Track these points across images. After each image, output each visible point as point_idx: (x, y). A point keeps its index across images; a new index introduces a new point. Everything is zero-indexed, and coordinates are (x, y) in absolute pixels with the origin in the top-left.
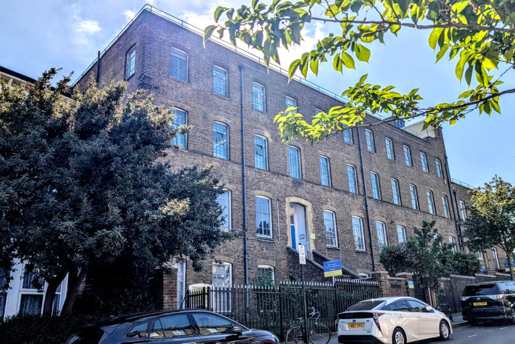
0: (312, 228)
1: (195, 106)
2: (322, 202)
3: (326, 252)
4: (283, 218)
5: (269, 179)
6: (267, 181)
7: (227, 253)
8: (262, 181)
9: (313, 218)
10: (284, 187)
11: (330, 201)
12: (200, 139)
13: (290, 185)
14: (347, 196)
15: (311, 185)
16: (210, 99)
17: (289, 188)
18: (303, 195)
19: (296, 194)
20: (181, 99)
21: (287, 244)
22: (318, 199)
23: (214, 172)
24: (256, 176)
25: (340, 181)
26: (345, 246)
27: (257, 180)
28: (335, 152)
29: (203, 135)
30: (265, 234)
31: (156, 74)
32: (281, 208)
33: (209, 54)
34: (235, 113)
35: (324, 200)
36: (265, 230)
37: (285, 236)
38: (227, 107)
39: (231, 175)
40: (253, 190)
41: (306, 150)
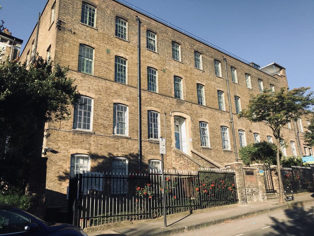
0: (191, 134)
1: (100, 45)
2: (199, 116)
3: (201, 151)
4: (169, 126)
5: (158, 99)
6: (157, 100)
7: (124, 150)
8: (153, 100)
9: (192, 127)
10: (169, 105)
11: (205, 115)
12: (104, 68)
13: (174, 104)
14: (217, 112)
15: (191, 104)
16: (113, 40)
17: (173, 106)
18: (185, 111)
19: (179, 110)
20: (89, 39)
21: (171, 145)
22: (196, 114)
23: (115, 93)
24: (149, 96)
25: (212, 102)
26: (216, 147)
27: (149, 100)
28: (209, 82)
29: (106, 66)
30: (155, 137)
31: (70, 20)
32: (167, 119)
33: (113, 9)
34: (133, 51)
35: (200, 114)
36: (155, 135)
37: (170, 139)
38: (126, 47)
39: (128, 95)
40: (146, 106)
41: (187, 79)
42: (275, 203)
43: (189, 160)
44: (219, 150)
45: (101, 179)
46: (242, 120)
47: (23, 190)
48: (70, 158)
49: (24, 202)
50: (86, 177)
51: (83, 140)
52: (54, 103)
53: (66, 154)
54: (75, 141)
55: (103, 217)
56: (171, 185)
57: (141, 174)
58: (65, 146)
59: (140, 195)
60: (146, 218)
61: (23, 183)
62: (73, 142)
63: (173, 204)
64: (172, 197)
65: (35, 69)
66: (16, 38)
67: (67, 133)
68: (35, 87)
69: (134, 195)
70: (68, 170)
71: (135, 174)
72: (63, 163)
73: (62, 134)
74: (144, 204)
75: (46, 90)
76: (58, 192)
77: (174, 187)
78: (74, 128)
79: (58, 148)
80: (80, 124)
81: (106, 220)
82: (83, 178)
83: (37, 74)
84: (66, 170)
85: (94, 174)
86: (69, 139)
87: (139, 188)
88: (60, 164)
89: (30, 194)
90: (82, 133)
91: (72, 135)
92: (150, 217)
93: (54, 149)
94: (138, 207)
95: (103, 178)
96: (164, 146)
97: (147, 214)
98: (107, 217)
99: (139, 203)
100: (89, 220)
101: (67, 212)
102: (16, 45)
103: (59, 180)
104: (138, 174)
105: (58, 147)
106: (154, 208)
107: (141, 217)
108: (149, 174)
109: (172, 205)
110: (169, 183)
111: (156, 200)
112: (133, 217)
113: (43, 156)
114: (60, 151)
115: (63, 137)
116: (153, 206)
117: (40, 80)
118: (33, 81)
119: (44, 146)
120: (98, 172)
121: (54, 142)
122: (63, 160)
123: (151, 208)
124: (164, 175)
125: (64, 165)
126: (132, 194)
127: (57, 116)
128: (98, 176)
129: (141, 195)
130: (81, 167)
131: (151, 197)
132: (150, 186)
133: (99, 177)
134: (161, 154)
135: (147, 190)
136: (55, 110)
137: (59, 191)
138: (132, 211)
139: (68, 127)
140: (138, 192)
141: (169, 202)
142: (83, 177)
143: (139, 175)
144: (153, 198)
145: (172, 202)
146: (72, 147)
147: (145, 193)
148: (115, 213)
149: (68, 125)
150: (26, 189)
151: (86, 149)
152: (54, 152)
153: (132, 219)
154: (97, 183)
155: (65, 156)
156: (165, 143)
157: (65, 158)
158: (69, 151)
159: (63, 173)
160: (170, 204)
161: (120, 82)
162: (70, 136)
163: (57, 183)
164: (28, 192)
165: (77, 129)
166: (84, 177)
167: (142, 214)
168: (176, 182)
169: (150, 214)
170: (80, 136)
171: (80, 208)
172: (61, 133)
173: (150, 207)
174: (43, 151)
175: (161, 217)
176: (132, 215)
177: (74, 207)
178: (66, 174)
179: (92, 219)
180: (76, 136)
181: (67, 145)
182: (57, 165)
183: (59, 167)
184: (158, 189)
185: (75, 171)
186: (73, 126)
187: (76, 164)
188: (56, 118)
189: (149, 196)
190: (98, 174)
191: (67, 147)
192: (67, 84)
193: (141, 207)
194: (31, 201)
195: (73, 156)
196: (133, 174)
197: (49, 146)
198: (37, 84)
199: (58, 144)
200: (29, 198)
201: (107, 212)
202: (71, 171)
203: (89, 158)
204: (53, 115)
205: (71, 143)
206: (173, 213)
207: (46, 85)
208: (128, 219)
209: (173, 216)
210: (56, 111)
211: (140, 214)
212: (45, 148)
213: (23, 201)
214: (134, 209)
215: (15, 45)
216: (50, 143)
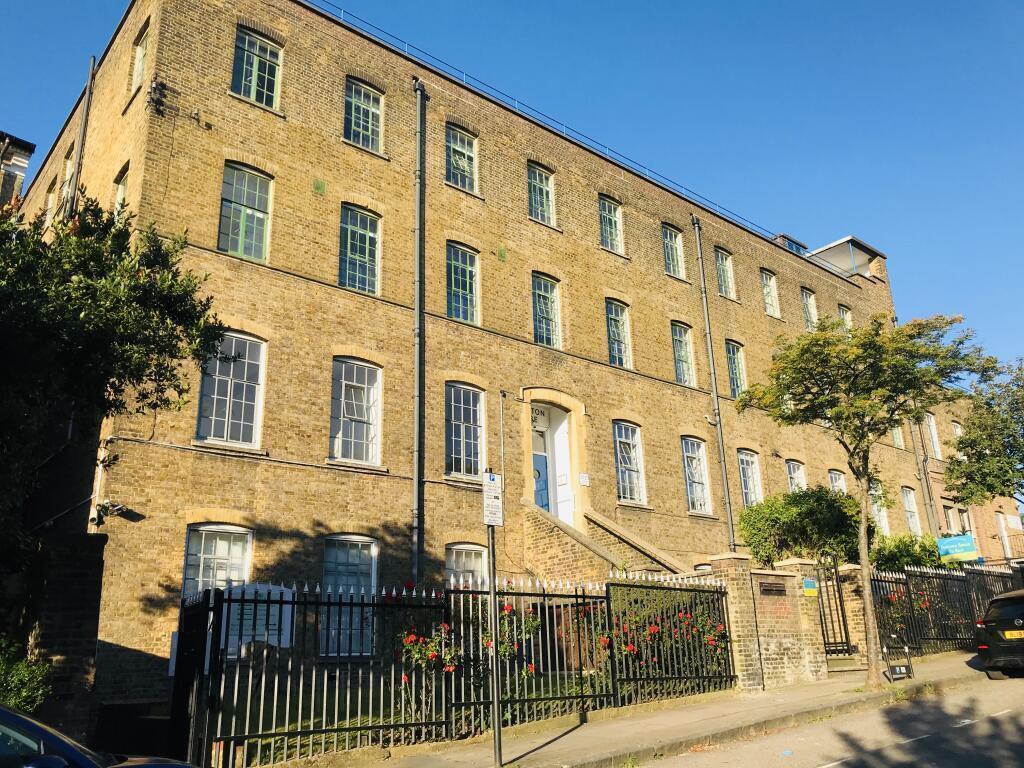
0: (586, 460)
1: (294, 166)
2: (610, 401)
3: (619, 515)
4: (513, 435)
5: (482, 346)
6: (477, 349)
7: (365, 512)
8: (463, 350)
9: (588, 437)
10: (517, 365)
11: (629, 401)
12: (303, 241)
13: (533, 361)
14: (670, 392)
15: (585, 363)
16: (335, 153)
17: (530, 368)
18: (566, 385)
19: (547, 382)
20: (257, 147)
21: (521, 495)
22: (602, 395)
23: (340, 323)
24: (449, 336)
25: (655, 358)
26: (664, 502)
27: (451, 347)
28: (643, 293)
29: (311, 234)
30: (469, 471)
31: (194, 83)
32: (511, 412)
33: (337, 52)
34: (399, 188)
35: (615, 397)
36: (468, 462)
37: (516, 475)
38: (379, 174)
39: (382, 331)
40: (440, 368)
41: (574, 285)
42: (854, 686)
43: (578, 545)
44: (675, 512)
45: (287, 608)
46: (749, 418)
47: (20, 645)
48: (185, 536)
49: (23, 684)
50: (236, 601)
51: (230, 479)
52: (136, 353)
53: (171, 523)
54: (203, 480)
55: (292, 734)
56: (519, 627)
57: (419, 592)
58: (167, 497)
59: (417, 661)
60: (434, 737)
61: (21, 621)
62: (194, 484)
63: (523, 689)
64: (521, 667)
65: (74, 238)
66: (11, 137)
67: (178, 454)
68: (70, 299)
69: (397, 661)
70: (178, 577)
71: (399, 593)
72: (159, 554)
73: (158, 455)
74: (428, 692)
75: (108, 310)
76: (139, 651)
77: (528, 636)
78: (199, 436)
79: (144, 505)
80: (220, 426)
81: (302, 746)
82: (225, 605)
83: (78, 257)
84: (169, 578)
85: (263, 590)
86: (182, 472)
87: (413, 637)
88: (149, 557)
89: (45, 658)
90: (224, 454)
91: (192, 460)
92: (449, 735)
93: (130, 507)
94: (408, 702)
95: (292, 603)
96: (497, 498)
97: (439, 724)
98: (305, 733)
99: (411, 688)
100: (242, 744)
101: (168, 718)
102: (13, 161)
103: (145, 611)
104: (410, 590)
105: (143, 500)
106: (463, 704)
107: (418, 734)
108: (448, 592)
109: (520, 694)
110: (511, 623)
111: (468, 677)
112: (392, 734)
113: (92, 529)
114: (153, 514)
115: (163, 466)
116: (458, 697)
117: (88, 275)
118: (65, 278)
119: (98, 498)
120: (277, 582)
121: (130, 484)
122: (162, 544)
123: (453, 705)
124: (496, 594)
125: (164, 558)
126: (389, 657)
127: (144, 396)
128: (278, 598)
129: (420, 662)
130: (221, 567)
131: (452, 669)
132: (449, 633)
133: (281, 602)
134: (489, 526)
135: (437, 646)
136: (137, 375)
137: (143, 648)
138: (387, 716)
139: (179, 435)
140: (409, 651)
141: (513, 683)
142: (226, 601)
143: (414, 594)
144: (458, 669)
145: (521, 685)
146: (191, 501)
147: (430, 654)
148: (330, 721)
149: (179, 429)
150: (31, 641)
151: (240, 508)
152: (132, 516)
153: (387, 741)
154: (274, 619)
155: (167, 531)
156: (500, 491)
157: (167, 536)
158: (180, 513)
159: (160, 585)
160: (513, 691)
161: (354, 287)
162: (187, 464)
163: (139, 619)
164: (37, 652)
165: (211, 441)
166: (230, 601)
167: (422, 724)
168: (535, 619)
169: (448, 723)
170: (219, 464)
171: (212, 704)
172: (156, 453)
173: (448, 700)
174: (93, 514)
175: (485, 735)
176: (387, 728)
177: (192, 701)
178: (168, 588)
179: (252, 741)
180: (206, 464)
181: (176, 495)
182: (140, 560)
183: (145, 566)
184: (476, 641)
185: (200, 579)
186: (198, 433)
187: (202, 556)
188: (140, 404)
189: (444, 665)
190: (275, 591)
191: (175, 501)
192: (178, 290)
193: (418, 702)
194: (46, 681)
195: (193, 529)
196: (394, 593)
197: (114, 497)
198: (79, 288)
199: (147, 490)
200: (40, 672)
201: (306, 716)
202: (185, 579)
203: (249, 538)
204: (130, 392)
205: (188, 486)
206: (522, 721)
207: (107, 294)
208: (375, 740)
209: (522, 732)
210: (140, 380)
211: (413, 725)
212: (101, 503)
213: (20, 680)
214: (395, 707)
215: (10, 160)
216: (117, 487)
